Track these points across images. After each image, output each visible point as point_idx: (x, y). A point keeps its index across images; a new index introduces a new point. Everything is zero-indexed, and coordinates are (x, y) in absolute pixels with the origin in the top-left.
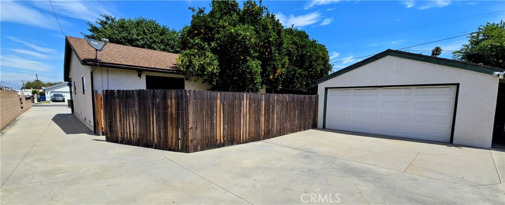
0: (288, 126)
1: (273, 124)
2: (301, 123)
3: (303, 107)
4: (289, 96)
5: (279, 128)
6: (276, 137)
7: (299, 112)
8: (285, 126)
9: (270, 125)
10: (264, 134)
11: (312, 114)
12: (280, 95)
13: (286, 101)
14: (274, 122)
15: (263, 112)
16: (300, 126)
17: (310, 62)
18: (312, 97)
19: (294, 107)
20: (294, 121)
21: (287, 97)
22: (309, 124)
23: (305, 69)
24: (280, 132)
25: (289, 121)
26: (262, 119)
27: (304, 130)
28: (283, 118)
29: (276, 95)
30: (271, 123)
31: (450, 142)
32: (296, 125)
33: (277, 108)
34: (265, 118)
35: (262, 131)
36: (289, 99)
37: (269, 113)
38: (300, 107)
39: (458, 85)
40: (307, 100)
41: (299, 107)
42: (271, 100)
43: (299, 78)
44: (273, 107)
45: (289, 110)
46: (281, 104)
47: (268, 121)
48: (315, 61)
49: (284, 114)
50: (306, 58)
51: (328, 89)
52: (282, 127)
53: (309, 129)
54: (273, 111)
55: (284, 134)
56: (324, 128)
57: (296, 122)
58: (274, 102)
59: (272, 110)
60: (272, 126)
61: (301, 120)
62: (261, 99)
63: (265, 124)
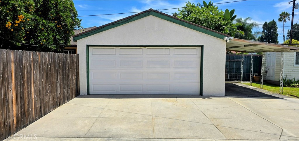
0: (50, 99)
1: (29, 102)
2: (64, 92)
3: (65, 70)
4: (49, 55)
5: (38, 106)
6: (36, 120)
7: (61, 77)
8: (46, 100)
9: (26, 104)
10: (18, 121)
11: (74, 78)
12: (38, 53)
13: (45, 62)
14: (31, 97)
15: (13, 84)
16: (64, 96)
17: (57, 13)
18: (72, 56)
19: (55, 71)
20: (57, 91)
21: (47, 57)
22: (72, 92)
23: (50, 20)
24: (41, 111)
25: (51, 92)
26: (13, 96)
27: (68, 101)
28: (43, 88)
29: (32, 52)
30: (26, 100)
31: (201, 94)
32: (59, 95)
33: (35, 73)
34: (17, 94)
35: (13, 117)
36: (49, 60)
37: (23, 85)
38: (63, 72)
39: (202, 47)
40: (69, 61)
41: (61, 71)
42: (24, 61)
43: (43, 30)
44: (29, 73)
45: (49, 75)
46: (40, 67)
47: (22, 98)
48: (63, 11)
49: (44, 82)
50: (50, 6)
51: (90, 47)
52: (42, 103)
53: (72, 98)
54: (29, 79)
55: (45, 113)
56: (88, 94)
57: (59, 92)
58: (30, 65)
59: (27, 78)
60: (29, 105)
61: (64, 88)
62: (7, 61)
63: (17, 104)
